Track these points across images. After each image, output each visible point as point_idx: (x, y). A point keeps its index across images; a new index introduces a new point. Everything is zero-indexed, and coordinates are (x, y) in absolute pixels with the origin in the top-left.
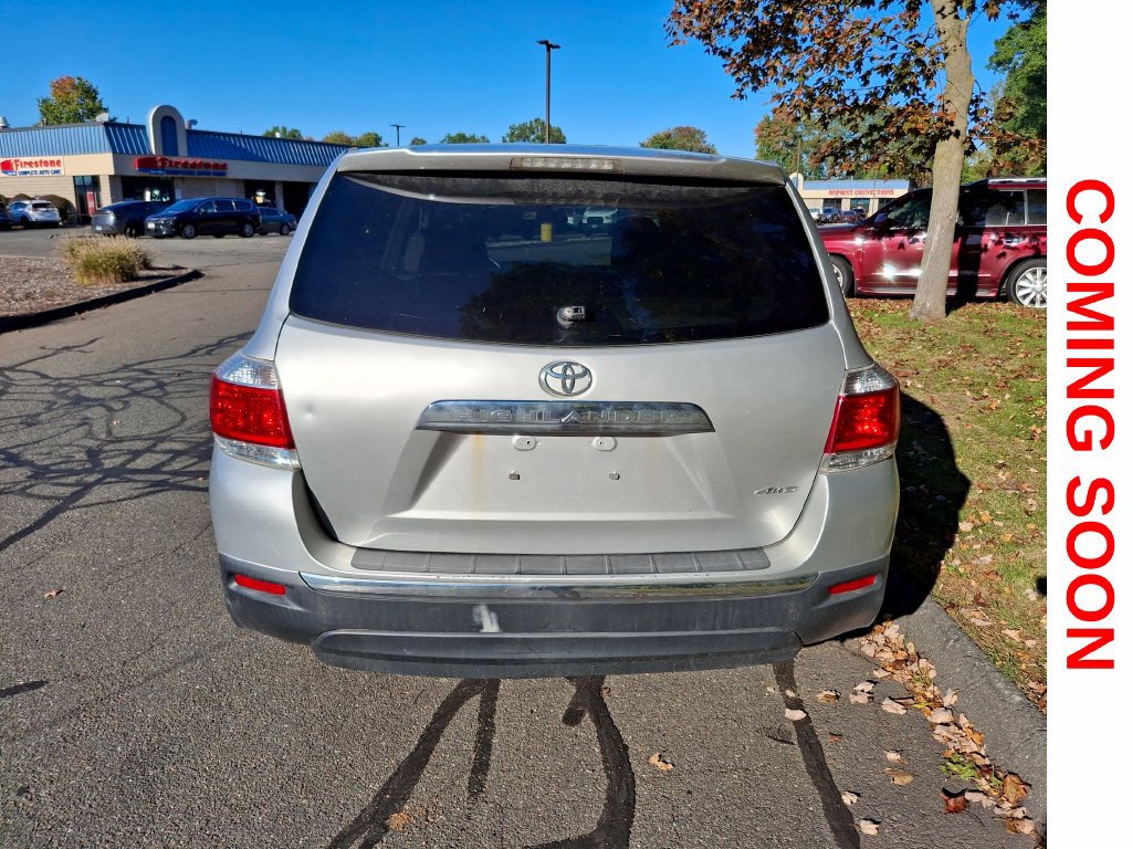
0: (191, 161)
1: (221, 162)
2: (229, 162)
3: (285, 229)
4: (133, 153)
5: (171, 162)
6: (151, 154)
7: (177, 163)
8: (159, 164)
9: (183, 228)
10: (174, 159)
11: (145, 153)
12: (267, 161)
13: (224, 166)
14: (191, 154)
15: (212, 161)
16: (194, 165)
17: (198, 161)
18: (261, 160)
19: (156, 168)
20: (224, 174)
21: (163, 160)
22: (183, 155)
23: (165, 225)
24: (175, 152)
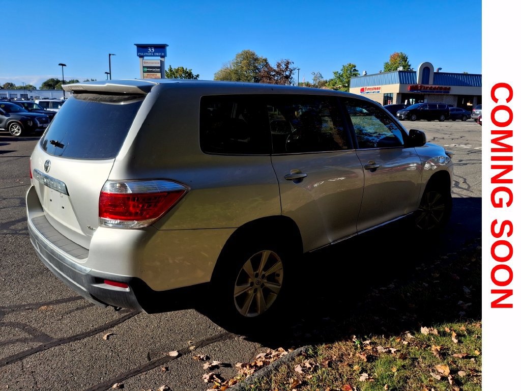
0: (434, 86)
1: (448, 87)
2: (451, 87)
3: (464, 118)
4: (409, 83)
5: (424, 87)
6: (416, 83)
7: (427, 87)
8: (419, 88)
9: (411, 116)
10: (426, 86)
11: (414, 83)
12: (472, 86)
13: (450, 88)
14: (434, 84)
15: (444, 86)
16: (435, 88)
17: (437, 86)
18: (469, 85)
19: (417, 90)
20: (448, 92)
21: (421, 86)
22: (431, 84)
23: (404, 115)
24: (428, 83)
